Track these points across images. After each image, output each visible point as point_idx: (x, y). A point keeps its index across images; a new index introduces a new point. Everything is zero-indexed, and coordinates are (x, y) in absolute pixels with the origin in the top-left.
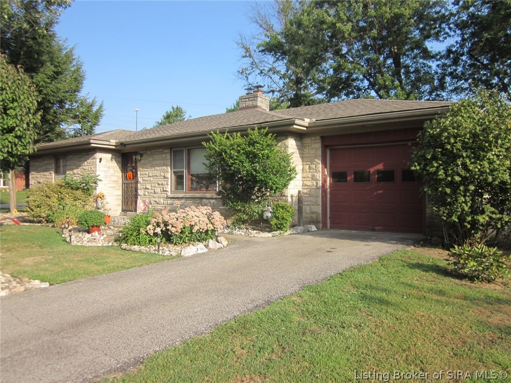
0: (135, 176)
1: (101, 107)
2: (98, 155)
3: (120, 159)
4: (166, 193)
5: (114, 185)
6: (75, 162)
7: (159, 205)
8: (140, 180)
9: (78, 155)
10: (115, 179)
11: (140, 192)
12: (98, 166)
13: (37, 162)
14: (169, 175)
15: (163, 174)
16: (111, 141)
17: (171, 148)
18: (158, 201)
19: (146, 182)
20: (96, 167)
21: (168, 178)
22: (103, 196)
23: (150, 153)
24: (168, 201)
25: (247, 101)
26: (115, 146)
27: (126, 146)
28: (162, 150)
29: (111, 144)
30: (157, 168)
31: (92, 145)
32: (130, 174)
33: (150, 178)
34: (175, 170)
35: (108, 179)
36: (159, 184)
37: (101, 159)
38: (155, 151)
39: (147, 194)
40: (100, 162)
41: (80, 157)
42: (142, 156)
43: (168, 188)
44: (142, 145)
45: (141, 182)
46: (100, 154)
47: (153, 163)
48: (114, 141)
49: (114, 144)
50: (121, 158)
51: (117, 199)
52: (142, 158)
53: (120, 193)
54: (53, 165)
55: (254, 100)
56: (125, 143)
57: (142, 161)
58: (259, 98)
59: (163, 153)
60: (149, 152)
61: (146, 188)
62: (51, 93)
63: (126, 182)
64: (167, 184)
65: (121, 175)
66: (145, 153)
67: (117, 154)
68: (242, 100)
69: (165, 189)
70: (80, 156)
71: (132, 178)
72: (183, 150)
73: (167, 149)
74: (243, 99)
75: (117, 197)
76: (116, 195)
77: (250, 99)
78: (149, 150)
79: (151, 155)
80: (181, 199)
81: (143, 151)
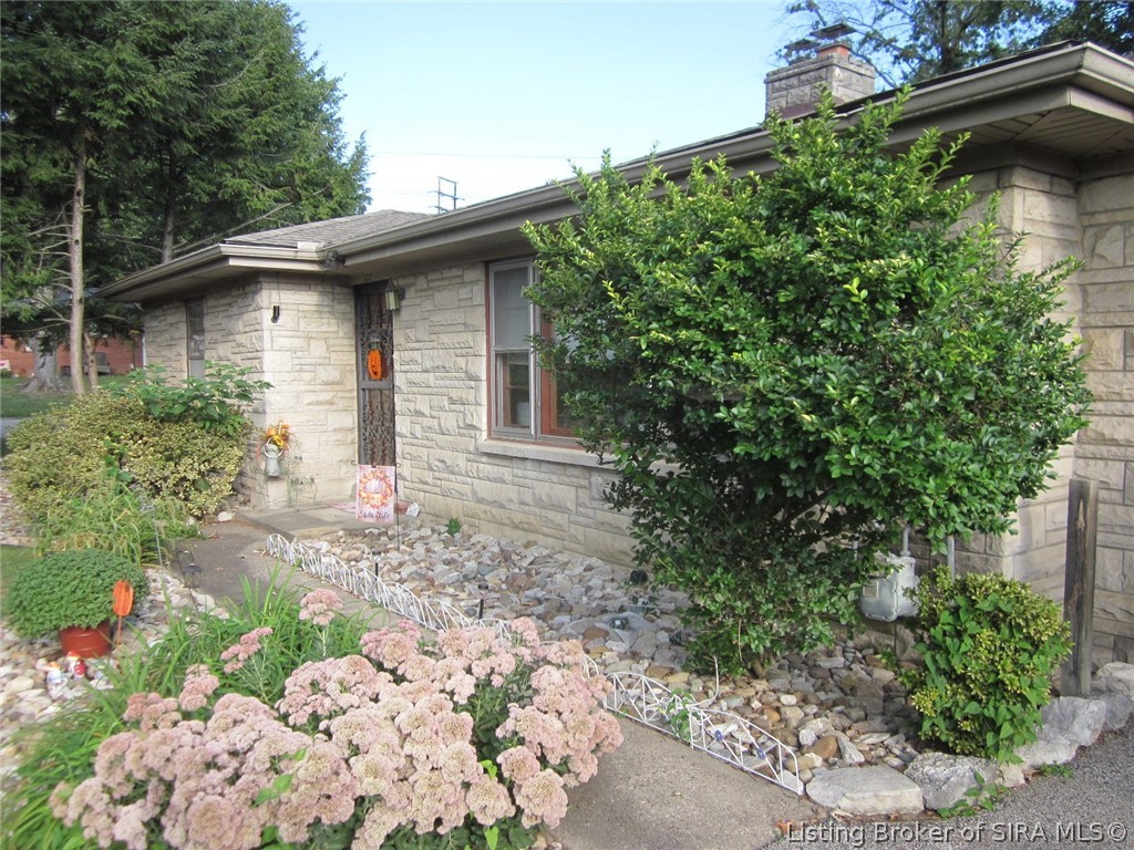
0: (387, 369)
1: (360, 152)
2: (269, 296)
3: (348, 308)
4: (472, 432)
5: (327, 396)
6: (219, 320)
7: (453, 477)
8: (400, 379)
9: (225, 296)
10: (335, 375)
11: (402, 424)
12: (266, 334)
13: (155, 318)
14: (480, 367)
15: (461, 362)
16: (300, 245)
17: (487, 264)
18: (449, 462)
19: (416, 390)
20: (261, 338)
21: (477, 379)
22: (285, 438)
23: (425, 286)
24: (481, 466)
26: (320, 263)
27: (349, 263)
28: (460, 273)
29: (301, 256)
30: (445, 339)
31: (232, 262)
32: (375, 357)
33: (426, 375)
34: (501, 349)
35: (307, 376)
36: (453, 402)
37: (277, 311)
38: (439, 276)
39: (418, 431)
40: (275, 318)
41: (229, 305)
42: (400, 295)
43: (481, 418)
44: (388, 254)
45: (403, 387)
46: (274, 293)
47: (437, 318)
48: (313, 246)
49: (315, 256)
50: (352, 303)
51: (342, 443)
52: (404, 303)
53: (351, 420)
54: (183, 327)
55: (821, 78)
56: (342, 251)
57: (405, 314)
58: (837, 71)
59: (463, 284)
60: (421, 282)
61: (419, 413)
63: (368, 384)
64: (478, 404)
65: (354, 362)
66: (414, 284)
67: (338, 290)
68: (777, 84)
69: (469, 422)
70: (228, 300)
71: (379, 370)
72: (525, 270)
73: (472, 266)
74: (780, 80)
75: (339, 436)
76: (335, 430)
78: (422, 274)
79: (429, 293)
80: (521, 464)
81: (404, 277)
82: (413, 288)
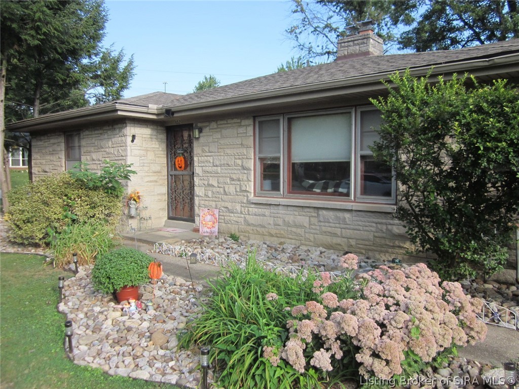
0: (189, 164)
2: (130, 130)
3: (163, 136)
4: (245, 194)
5: (155, 178)
6: (93, 141)
7: (232, 215)
8: (198, 170)
9: (97, 130)
10: (158, 168)
11: (198, 191)
12: (129, 148)
13: (41, 140)
14: (251, 164)
15: (239, 162)
16: (150, 106)
17: (254, 118)
18: (230, 208)
19: (209, 175)
20: (126, 150)
21: (249, 169)
22: (139, 197)
23: (215, 127)
24: (250, 209)
25: (350, 46)
26: (157, 115)
27: (176, 115)
28: (239, 121)
29: (150, 111)
30: (228, 151)
31: (120, 113)
32: (180, 160)
33: (215, 168)
34: (262, 156)
35: (146, 169)
36: (232, 179)
37: (134, 137)
38: (225, 122)
39: (210, 194)
40: (133, 141)
41: (101, 134)
42: (200, 131)
43: (251, 187)
44: (204, 111)
45: (201, 174)
46: (132, 128)
47: (222, 142)
48: (155, 107)
49: (156, 112)
50: (165, 135)
51: (160, 200)
52: (201, 135)
53: (164, 190)
54: (63, 146)
55: (364, 43)
56: (173, 110)
57: (202, 140)
58: (371, 40)
59: (240, 126)
60: (213, 125)
61: (210, 185)
62: (54, 33)
63: (174, 173)
64: (248, 180)
65: (166, 162)
66: (207, 126)
67: (159, 128)
69: (244, 188)
70: (101, 132)
71: (183, 166)
72: (279, 120)
73: (247, 118)
75: (160, 197)
76: (158, 194)
77: (356, 42)
78: (214, 121)
79: (218, 130)
80: (276, 208)
81: (202, 122)
82: (208, 128)
